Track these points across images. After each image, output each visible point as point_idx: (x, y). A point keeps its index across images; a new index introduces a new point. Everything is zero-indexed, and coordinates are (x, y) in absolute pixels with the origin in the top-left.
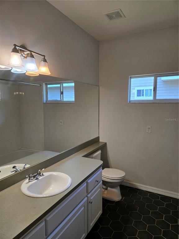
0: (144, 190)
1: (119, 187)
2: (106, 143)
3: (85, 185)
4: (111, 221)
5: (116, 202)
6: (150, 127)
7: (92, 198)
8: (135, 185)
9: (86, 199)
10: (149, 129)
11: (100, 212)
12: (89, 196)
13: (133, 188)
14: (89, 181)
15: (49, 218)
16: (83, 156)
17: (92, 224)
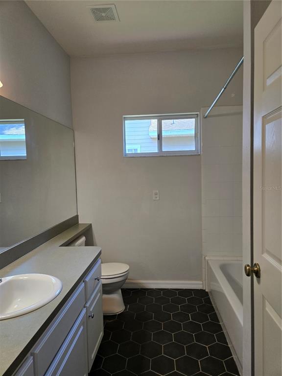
0: (154, 288)
1: (120, 290)
2: (91, 224)
3: (82, 285)
4: (119, 345)
5: (119, 314)
6: (157, 191)
7: (91, 310)
8: (140, 283)
9: (84, 311)
10: (156, 194)
11: (102, 334)
12: (88, 305)
13: (138, 289)
14: (87, 279)
15: (37, 349)
16: (62, 246)
17: (93, 356)
